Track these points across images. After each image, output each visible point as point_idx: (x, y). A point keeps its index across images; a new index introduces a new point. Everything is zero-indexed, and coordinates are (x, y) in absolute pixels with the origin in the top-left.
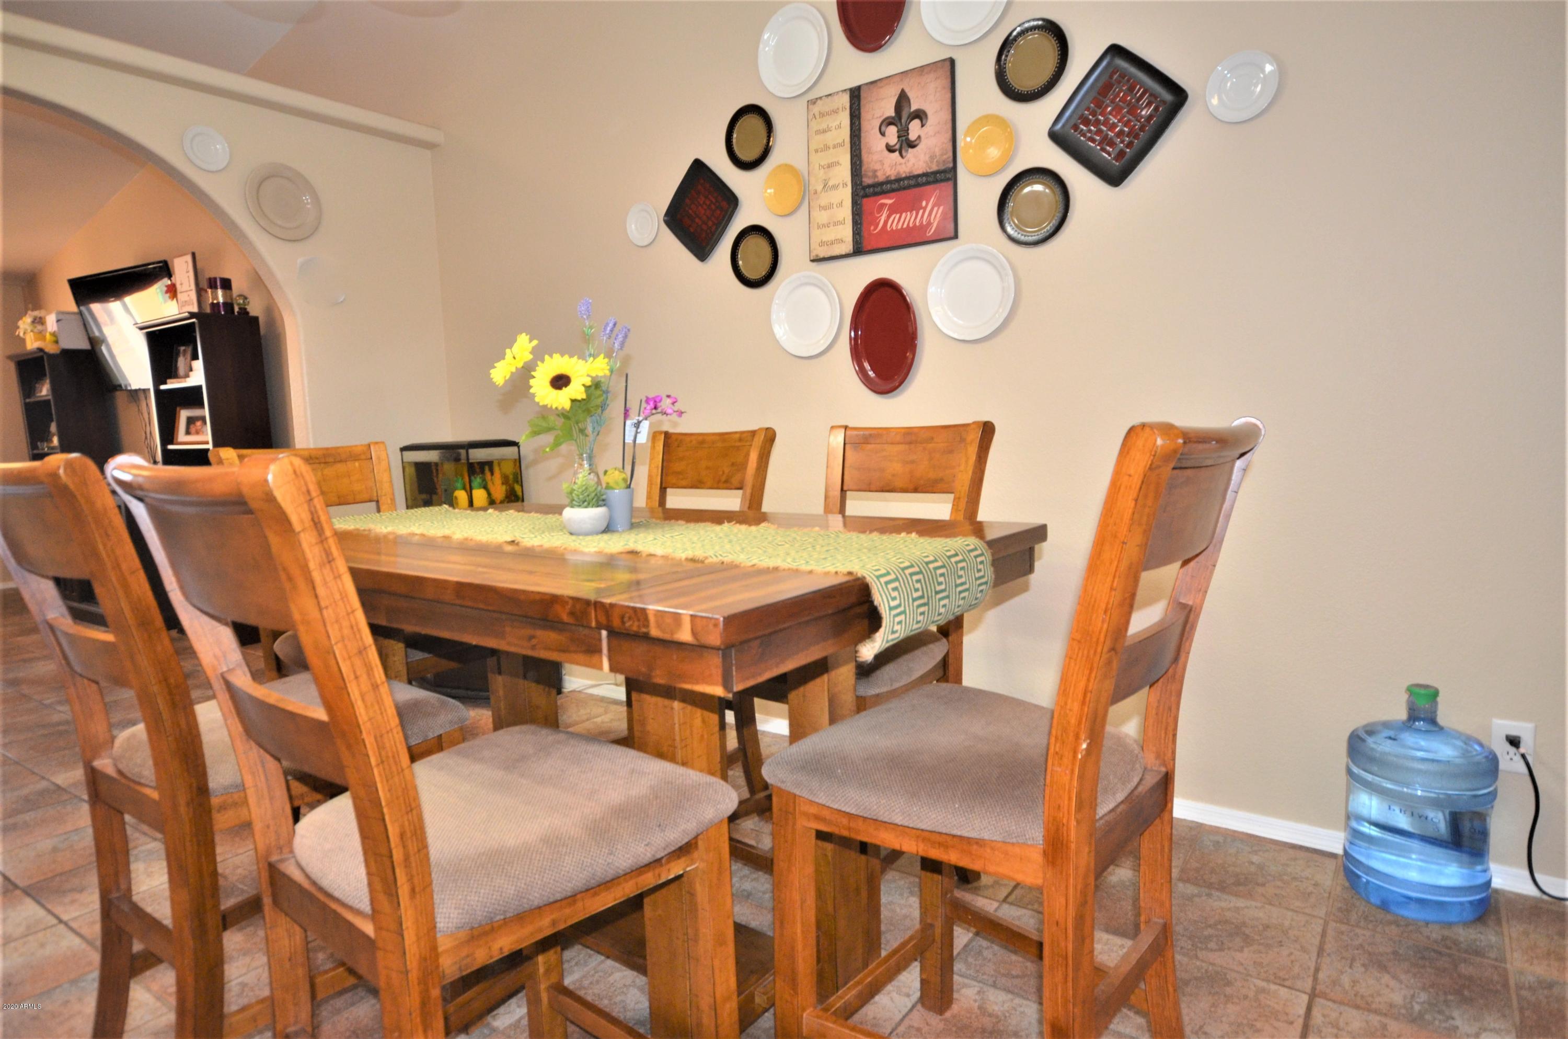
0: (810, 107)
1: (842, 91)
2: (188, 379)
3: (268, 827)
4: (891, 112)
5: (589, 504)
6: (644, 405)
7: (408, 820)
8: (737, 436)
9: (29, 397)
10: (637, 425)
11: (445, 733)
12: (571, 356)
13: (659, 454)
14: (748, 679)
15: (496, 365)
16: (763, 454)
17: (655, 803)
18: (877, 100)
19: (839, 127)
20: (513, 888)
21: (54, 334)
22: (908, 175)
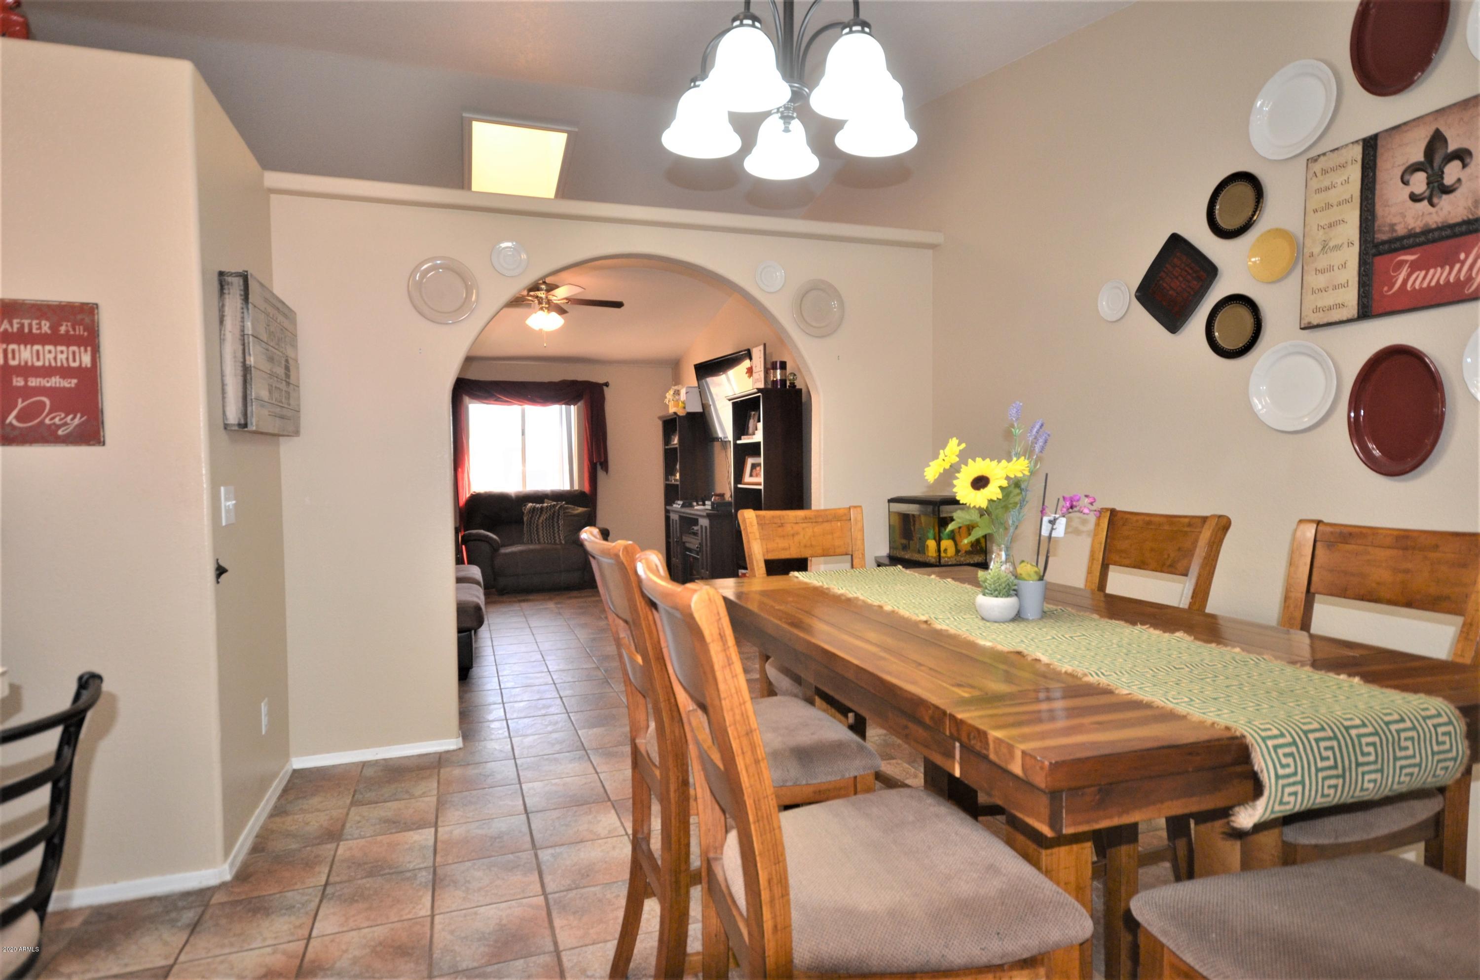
0: (1310, 165)
1: (1353, 143)
2: (754, 436)
3: (709, 830)
4: (1418, 156)
5: (999, 594)
6: (1062, 503)
7: (776, 870)
8: (1187, 520)
9: (667, 445)
10: (1053, 522)
11: (860, 776)
12: (992, 460)
13: (1103, 531)
14: (1080, 823)
15: (931, 463)
16: (1214, 542)
17: (1000, 908)
18: (1400, 146)
19: (1347, 181)
20: (856, 950)
21: (683, 403)
22: (1440, 225)
